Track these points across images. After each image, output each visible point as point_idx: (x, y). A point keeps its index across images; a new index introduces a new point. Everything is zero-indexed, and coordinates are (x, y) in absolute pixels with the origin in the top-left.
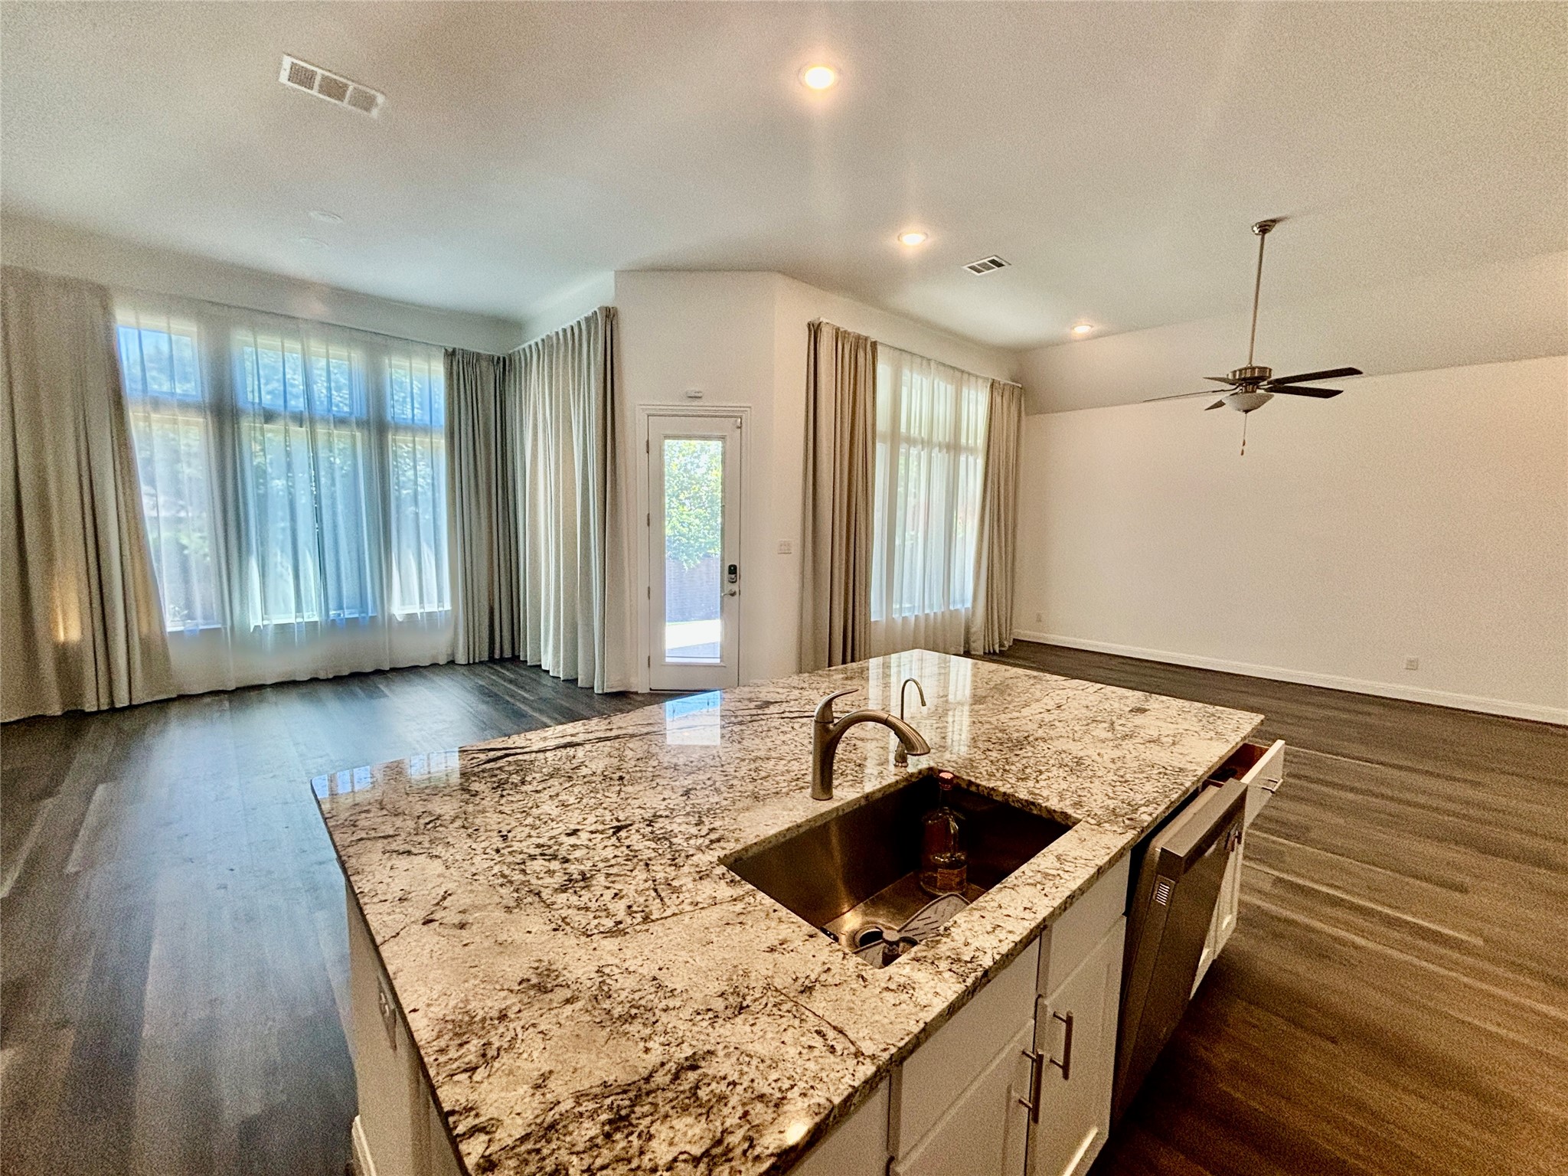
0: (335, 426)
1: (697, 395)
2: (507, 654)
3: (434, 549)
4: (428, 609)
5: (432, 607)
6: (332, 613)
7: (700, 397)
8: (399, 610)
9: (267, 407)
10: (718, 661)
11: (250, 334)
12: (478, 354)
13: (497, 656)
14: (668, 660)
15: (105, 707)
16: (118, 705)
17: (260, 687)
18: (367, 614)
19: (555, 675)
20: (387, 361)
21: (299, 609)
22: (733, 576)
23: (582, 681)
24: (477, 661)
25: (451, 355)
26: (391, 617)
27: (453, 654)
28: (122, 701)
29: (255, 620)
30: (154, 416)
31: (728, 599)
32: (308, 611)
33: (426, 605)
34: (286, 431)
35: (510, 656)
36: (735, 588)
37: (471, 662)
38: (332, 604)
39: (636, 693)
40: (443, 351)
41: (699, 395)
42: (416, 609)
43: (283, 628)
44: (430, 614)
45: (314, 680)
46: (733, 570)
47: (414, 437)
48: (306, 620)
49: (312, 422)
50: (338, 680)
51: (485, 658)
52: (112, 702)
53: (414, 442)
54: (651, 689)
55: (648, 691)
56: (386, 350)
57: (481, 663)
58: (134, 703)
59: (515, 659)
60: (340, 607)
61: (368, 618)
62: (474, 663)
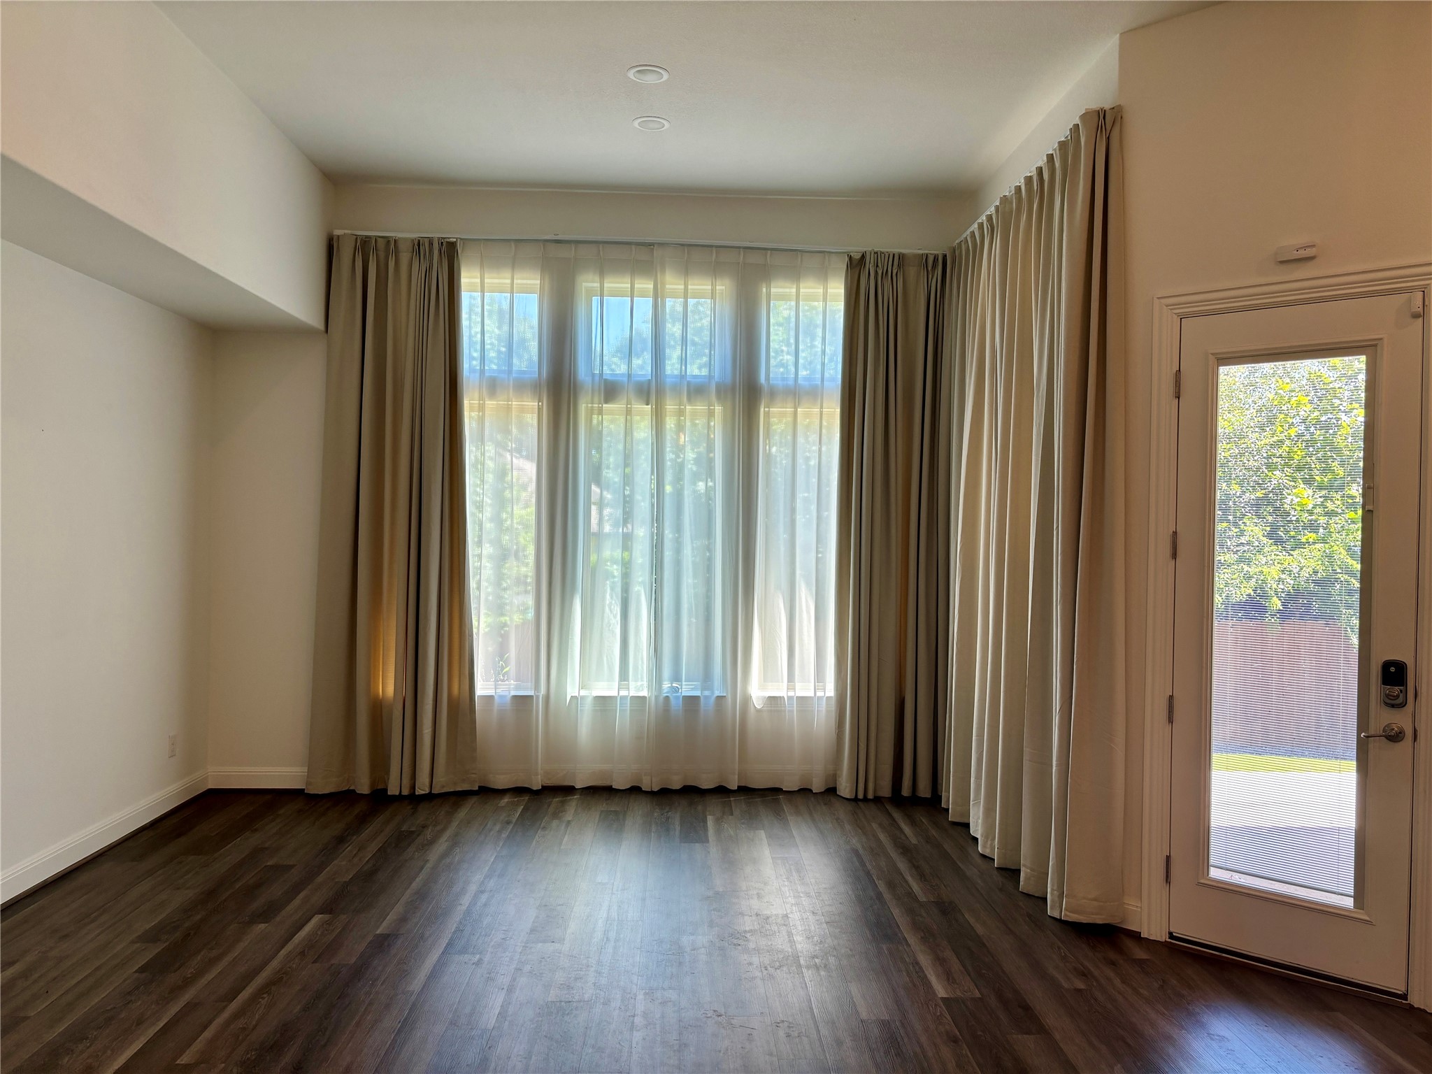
0: (689, 399)
1: (1302, 253)
2: (924, 791)
3: (814, 589)
4: (800, 692)
5: (804, 689)
6: (666, 685)
7: (1310, 258)
8: (759, 689)
9: (609, 378)
10: (1349, 903)
11: (597, 278)
12: (902, 257)
13: (906, 792)
14: (1214, 873)
15: (405, 792)
16: (419, 792)
17: (568, 790)
18: (713, 693)
19: (987, 852)
20: (764, 290)
21: (624, 676)
22: (1396, 690)
23: (1027, 879)
24: (870, 796)
25: (856, 266)
26: (747, 700)
27: (834, 777)
28: (422, 788)
29: (572, 690)
30: (490, 403)
31: (1379, 749)
32: (636, 681)
33: (798, 685)
34: (628, 412)
35: (928, 795)
36: (1400, 720)
37: (861, 796)
38: (667, 672)
39: (1136, 936)
40: (847, 259)
41: (1309, 252)
42: (780, 690)
43: (603, 701)
44: (802, 700)
45: (635, 790)
46: (1394, 674)
47: (796, 408)
48: (633, 693)
49: (660, 392)
50: (664, 795)
51: (886, 791)
52: (413, 787)
53: (795, 414)
54: (1171, 935)
55: (1163, 937)
56: (766, 273)
57: (878, 800)
58: (435, 791)
59: (934, 803)
60: (676, 677)
61: (713, 699)
62: (865, 799)
